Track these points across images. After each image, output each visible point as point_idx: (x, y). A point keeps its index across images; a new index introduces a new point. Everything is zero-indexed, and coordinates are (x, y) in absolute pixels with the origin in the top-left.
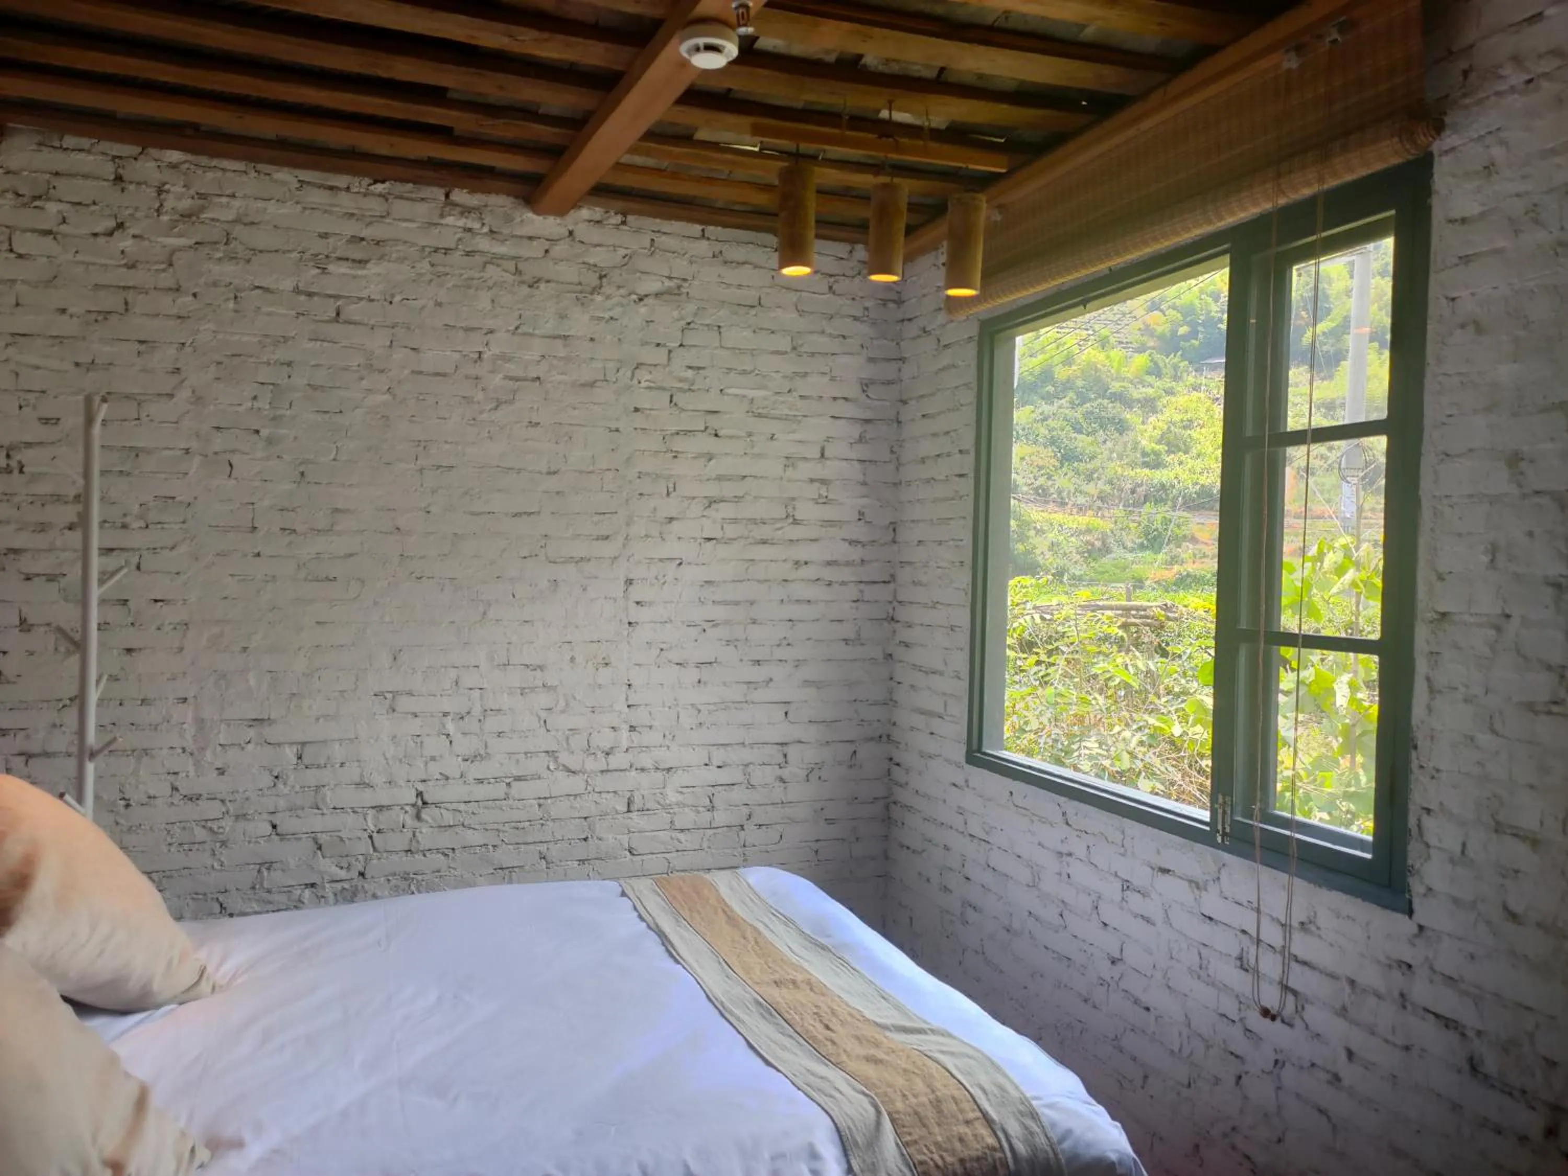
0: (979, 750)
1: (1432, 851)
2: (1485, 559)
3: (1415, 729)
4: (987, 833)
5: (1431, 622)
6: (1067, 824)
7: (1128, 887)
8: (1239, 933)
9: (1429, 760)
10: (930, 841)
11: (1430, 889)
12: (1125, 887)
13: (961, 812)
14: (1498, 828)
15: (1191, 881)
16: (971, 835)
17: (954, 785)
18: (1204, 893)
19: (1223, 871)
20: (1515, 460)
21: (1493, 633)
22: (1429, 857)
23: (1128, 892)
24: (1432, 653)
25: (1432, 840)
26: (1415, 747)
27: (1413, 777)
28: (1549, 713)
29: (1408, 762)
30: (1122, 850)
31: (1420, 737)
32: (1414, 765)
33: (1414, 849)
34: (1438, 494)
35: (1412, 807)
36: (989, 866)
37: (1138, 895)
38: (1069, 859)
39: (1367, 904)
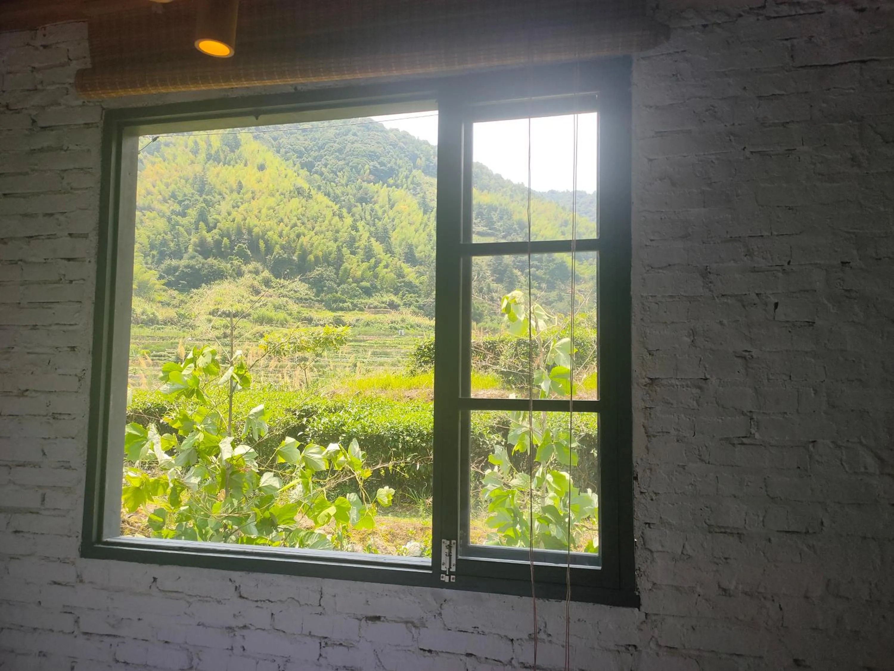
0: (99, 540)
1: (655, 555)
2: (688, 340)
3: (635, 464)
4: (113, 626)
5: (645, 386)
6: (241, 597)
7: (326, 644)
8: (463, 658)
9: (649, 487)
10: (12, 651)
11: (654, 584)
12: (323, 644)
13: (68, 611)
14: (710, 530)
15: (407, 622)
16: (86, 633)
17: (55, 583)
18: (423, 630)
19: (445, 606)
20: (705, 273)
21: (695, 391)
22: (653, 560)
23: (329, 649)
24: (646, 408)
25: (655, 546)
26: (636, 478)
27: (635, 502)
28: (743, 444)
29: (631, 490)
30: (320, 610)
31: (639, 470)
32: (636, 493)
33: (639, 555)
34: (645, 295)
35: (636, 523)
36: (117, 661)
37: (341, 648)
38: (245, 632)
39: (598, 606)
